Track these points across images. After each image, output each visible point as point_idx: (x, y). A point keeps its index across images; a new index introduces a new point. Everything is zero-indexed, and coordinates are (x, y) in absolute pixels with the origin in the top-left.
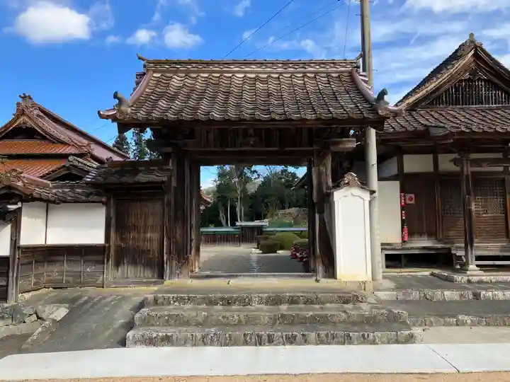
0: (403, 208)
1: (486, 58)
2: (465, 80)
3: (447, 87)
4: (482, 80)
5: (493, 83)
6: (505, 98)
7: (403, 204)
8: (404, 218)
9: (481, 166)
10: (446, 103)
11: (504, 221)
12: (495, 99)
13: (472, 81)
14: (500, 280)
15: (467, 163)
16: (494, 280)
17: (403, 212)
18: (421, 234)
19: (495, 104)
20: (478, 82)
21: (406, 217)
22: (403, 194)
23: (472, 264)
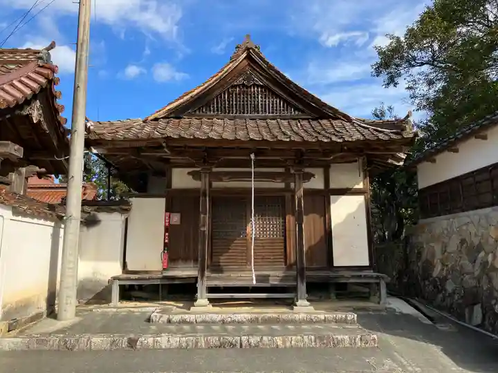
0: (167, 230)
1: (260, 62)
2: (239, 86)
3: (217, 92)
4: (258, 86)
5: (270, 90)
6: (283, 107)
7: (167, 224)
8: (166, 241)
9: (221, 180)
10: (218, 110)
11: (283, 244)
12: (273, 107)
13: (247, 87)
14: (207, 319)
15: (205, 177)
16: (199, 320)
17: (167, 234)
18: (186, 259)
19: (273, 113)
20: (254, 88)
21: (169, 240)
22: (168, 214)
23: (202, 298)
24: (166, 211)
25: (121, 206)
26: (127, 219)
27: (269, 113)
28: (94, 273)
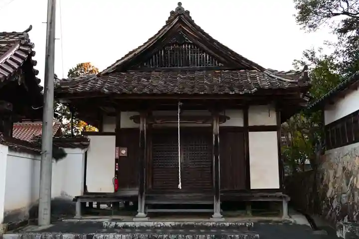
0: (117, 161)
4: (188, 44)
5: (198, 47)
6: (209, 60)
7: (117, 157)
8: (117, 169)
10: (156, 64)
12: (200, 61)
17: (117, 164)
19: (200, 65)
20: (185, 46)
21: (119, 168)
22: (118, 148)
23: (141, 212)
24: (116, 146)
25: (82, 142)
26: (86, 153)
27: (197, 66)
28: (62, 194)
